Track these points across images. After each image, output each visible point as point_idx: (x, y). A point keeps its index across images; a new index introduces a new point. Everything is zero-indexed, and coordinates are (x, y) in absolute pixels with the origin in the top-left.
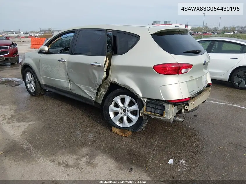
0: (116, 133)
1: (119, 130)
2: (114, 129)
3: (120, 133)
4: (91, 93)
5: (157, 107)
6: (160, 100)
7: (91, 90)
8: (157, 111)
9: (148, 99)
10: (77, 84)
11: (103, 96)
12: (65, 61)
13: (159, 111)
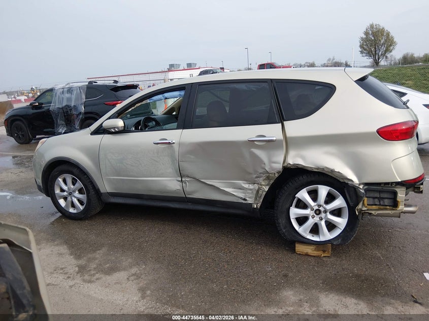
0: (307, 255)
1: (312, 247)
2: (300, 248)
3: (315, 252)
4: (243, 191)
5: (383, 195)
6: (392, 183)
7: (243, 185)
8: (384, 202)
9: (366, 184)
10: (203, 181)
11: (264, 193)
12: (174, 141)
13: (387, 202)
